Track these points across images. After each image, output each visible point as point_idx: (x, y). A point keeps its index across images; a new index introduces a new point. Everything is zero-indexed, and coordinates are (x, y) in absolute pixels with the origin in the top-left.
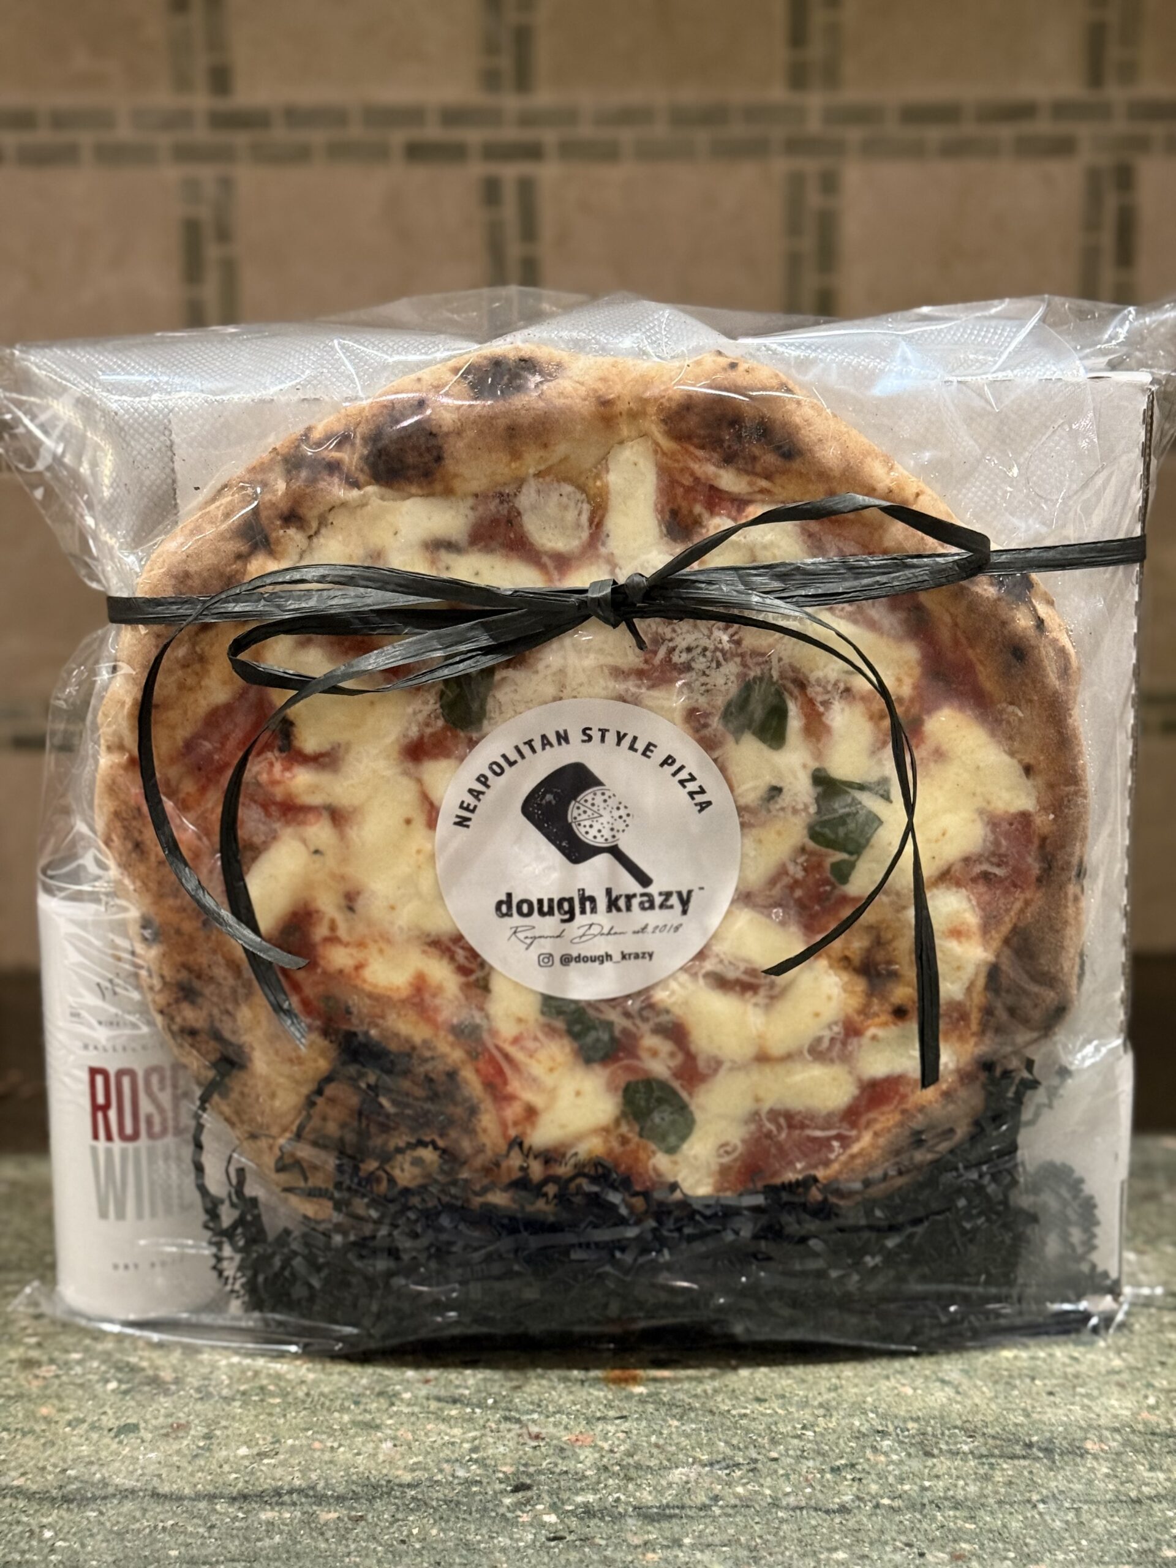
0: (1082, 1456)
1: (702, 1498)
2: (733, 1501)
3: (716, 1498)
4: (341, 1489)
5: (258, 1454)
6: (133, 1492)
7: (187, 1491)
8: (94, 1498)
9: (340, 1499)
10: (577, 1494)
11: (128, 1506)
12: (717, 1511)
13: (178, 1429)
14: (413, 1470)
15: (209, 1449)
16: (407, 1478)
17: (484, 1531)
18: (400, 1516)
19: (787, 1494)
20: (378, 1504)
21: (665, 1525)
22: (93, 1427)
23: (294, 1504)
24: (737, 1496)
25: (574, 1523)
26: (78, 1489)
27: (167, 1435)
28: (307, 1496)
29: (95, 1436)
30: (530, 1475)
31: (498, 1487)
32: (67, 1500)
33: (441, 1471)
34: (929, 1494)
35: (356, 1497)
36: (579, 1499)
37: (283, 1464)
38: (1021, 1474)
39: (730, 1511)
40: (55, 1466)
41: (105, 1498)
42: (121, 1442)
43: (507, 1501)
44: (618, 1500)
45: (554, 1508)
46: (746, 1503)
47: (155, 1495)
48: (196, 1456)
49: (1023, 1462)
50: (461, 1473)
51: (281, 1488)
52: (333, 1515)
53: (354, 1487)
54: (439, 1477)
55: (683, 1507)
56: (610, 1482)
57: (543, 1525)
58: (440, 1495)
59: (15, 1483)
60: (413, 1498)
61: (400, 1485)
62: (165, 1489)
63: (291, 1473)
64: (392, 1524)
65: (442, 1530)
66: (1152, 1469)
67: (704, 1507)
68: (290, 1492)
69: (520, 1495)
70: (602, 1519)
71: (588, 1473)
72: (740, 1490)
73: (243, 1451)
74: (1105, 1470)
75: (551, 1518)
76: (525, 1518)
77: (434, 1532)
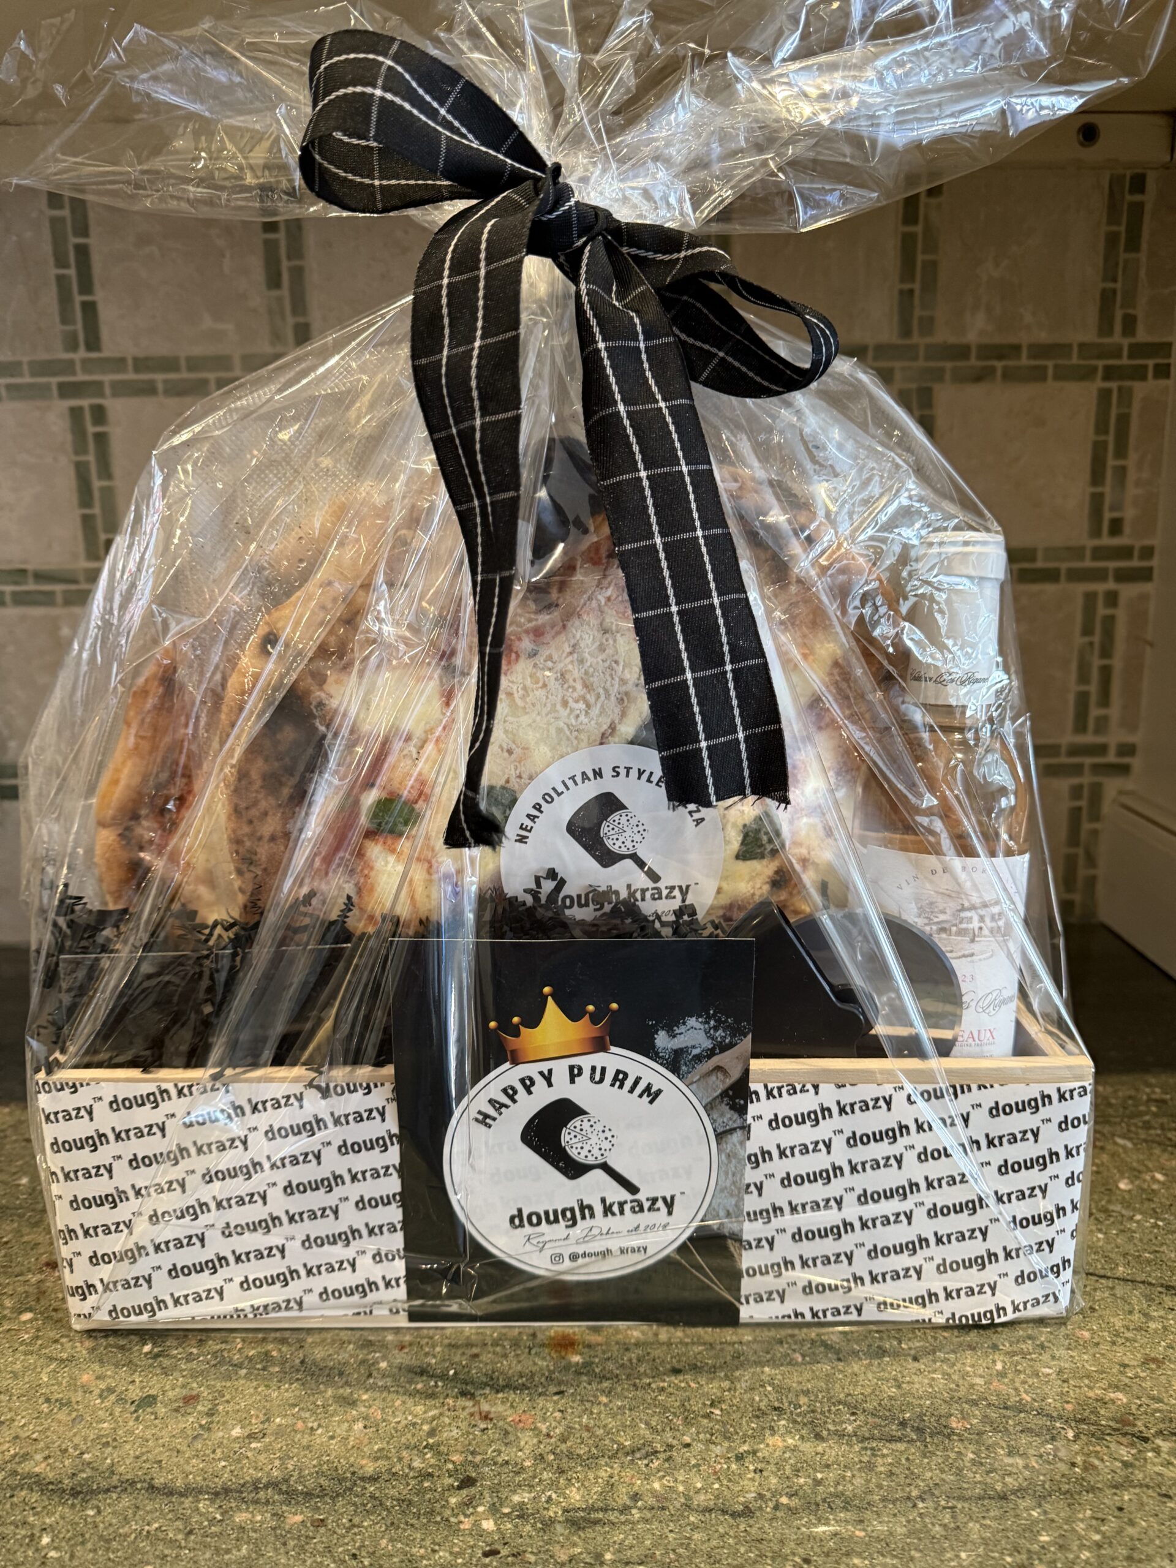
1: (623, 1499)
2: (651, 1501)
3: (635, 1497)
5: (249, 1436)
6: (133, 1483)
7: (179, 1483)
12: (636, 1514)
13: (190, 1400)
15: (209, 1429)
16: (370, 1468)
18: (356, 1520)
19: (698, 1491)
20: (341, 1502)
21: (589, 1533)
22: (120, 1400)
23: (267, 1502)
24: (653, 1492)
25: (508, 1530)
27: (177, 1410)
30: (476, 1466)
31: (448, 1481)
36: (516, 1499)
39: (648, 1515)
43: (453, 1500)
44: (549, 1500)
45: (494, 1510)
49: (901, 1446)
50: (417, 1464)
52: (299, 1518)
54: (397, 1468)
55: (605, 1510)
56: (545, 1476)
57: (482, 1534)
58: (393, 1492)
59: (37, 1470)
61: (363, 1479)
63: (271, 1461)
65: (392, 1540)
67: (625, 1510)
68: (266, 1487)
69: (464, 1492)
70: (533, 1525)
71: (527, 1464)
72: (657, 1486)
74: (971, 1456)
75: (488, 1525)
76: (467, 1524)
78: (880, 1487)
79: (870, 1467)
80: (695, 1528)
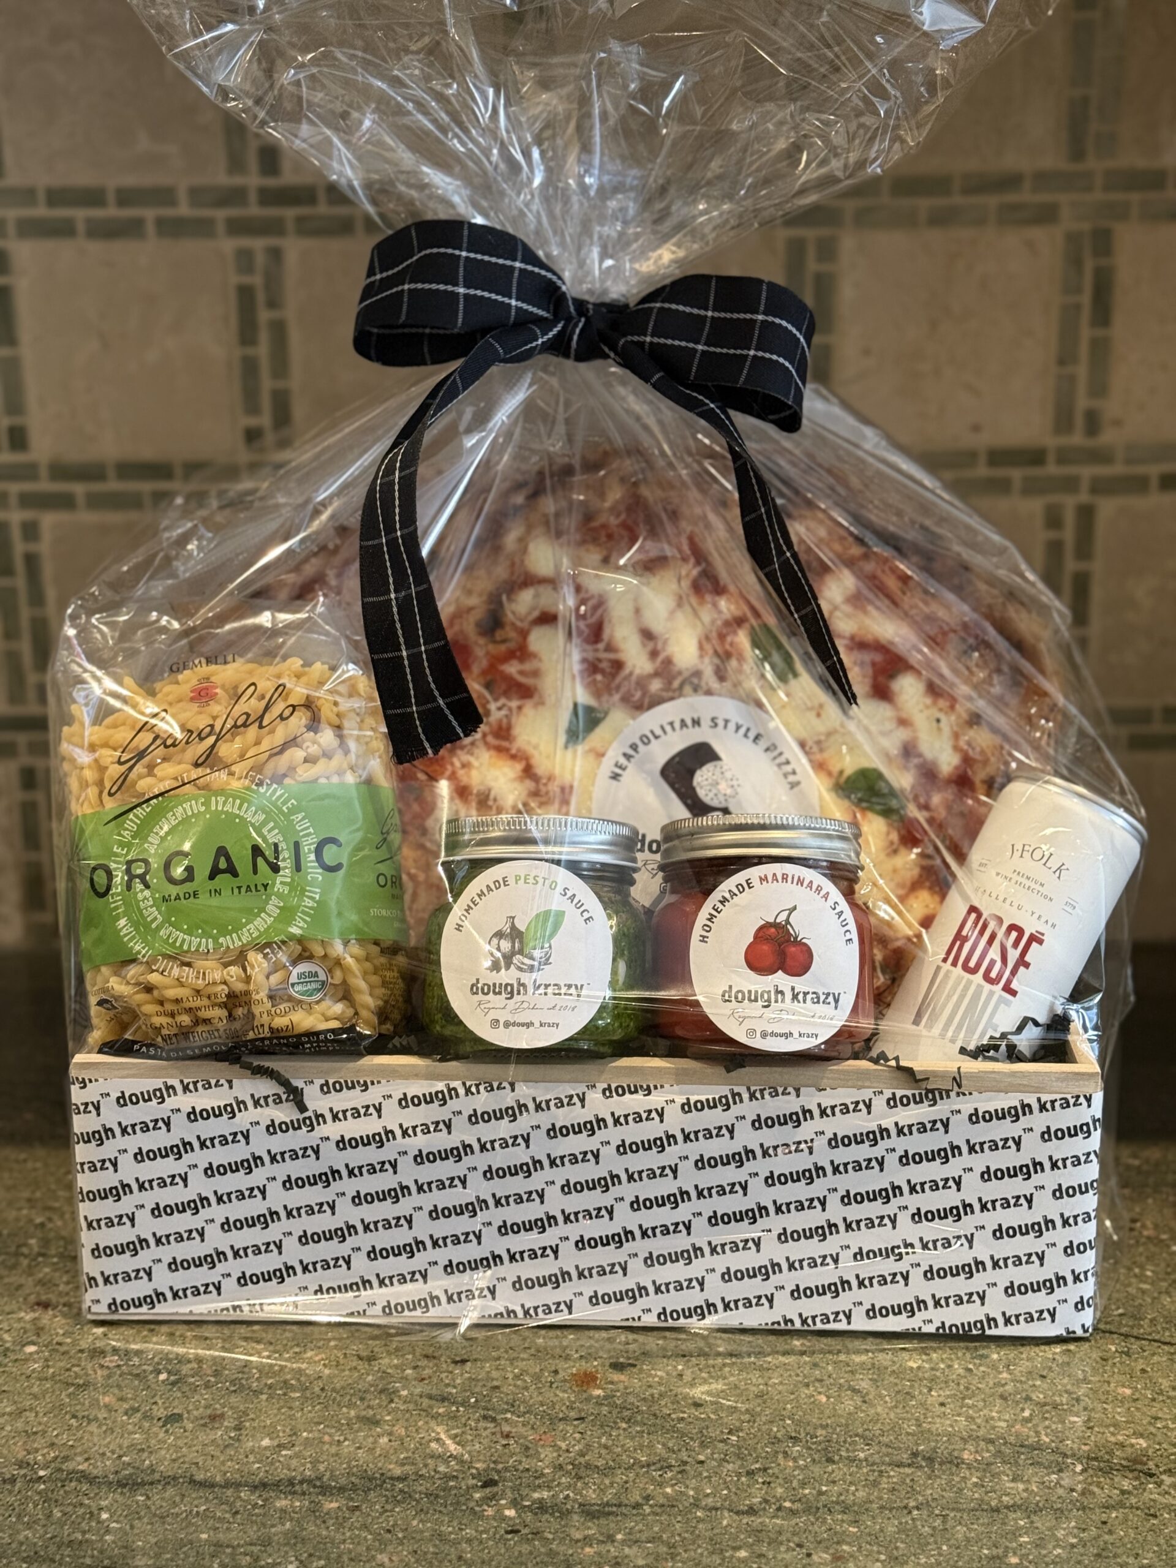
0: (957, 1465)
1: (636, 1497)
2: (662, 1501)
3: (647, 1498)
4: (343, 1481)
5: (279, 1446)
6: (175, 1478)
7: (218, 1479)
8: (143, 1484)
9: (342, 1489)
10: (535, 1491)
11: (170, 1491)
12: (647, 1510)
13: (215, 1418)
14: (403, 1465)
15: (238, 1440)
16: (398, 1471)
17: (455, 1523)
18: (388, 1507)
19: (708, 1495)
20: (372, 1494)
21: (603, 1521)
22: (146, 1416)
23: (304, 1494)
24: (666, 1495)
25: (529, 1517)
26: (131, 1475)
27: (205, 1425)
28: (315, 1486)
29: (146, 1425)
30: (498, 1472)
31: (472, 1482)
32: (121, 1484)
33: (426, 1466)
34: (823, 1498)
35: (354, 1488)
36: (536, 1495)
37: (297, 1455)
38: (904, 1482)
39: (659, 1510)
40: (113, 1452)
41: (152, 1483)
42: (167, 1431)
43: (477, 1496)
44: (567, 1497)
45: (514, 1504)
46: (671, 1504)
47: (192, 1481)
48: (226, 1446)
49: (908, 1470)
50: (442, 1468)
51: (294, 1478)
52: (334, 1505)
53: (353, 1479)
54: (424, 1471)
55: (620, 1505)
56: (563, 1480)
57: (504, 1519)
58: (422, 1488)
59: (80, 1467)
60: (401, 1491)
61: (392, 1478)
62: (200, 1476)
63: (304, 1465)
64: (381, 1514)
65: (421, 1521)
66: (1014, 1480)
67: (637, 1506)
68: (301, 1482)
69: (488, 1490)
70: (552, 1514)
71: (547, 1471)
72: (669, 1490)
73: (266, 1442)
74: (975, 1480)
75: (510, 1513)
76: (490, 1512)
77: (415, 1523)
78: (881, 1498)
79: (875, 1484)
80: (700, 1520)
